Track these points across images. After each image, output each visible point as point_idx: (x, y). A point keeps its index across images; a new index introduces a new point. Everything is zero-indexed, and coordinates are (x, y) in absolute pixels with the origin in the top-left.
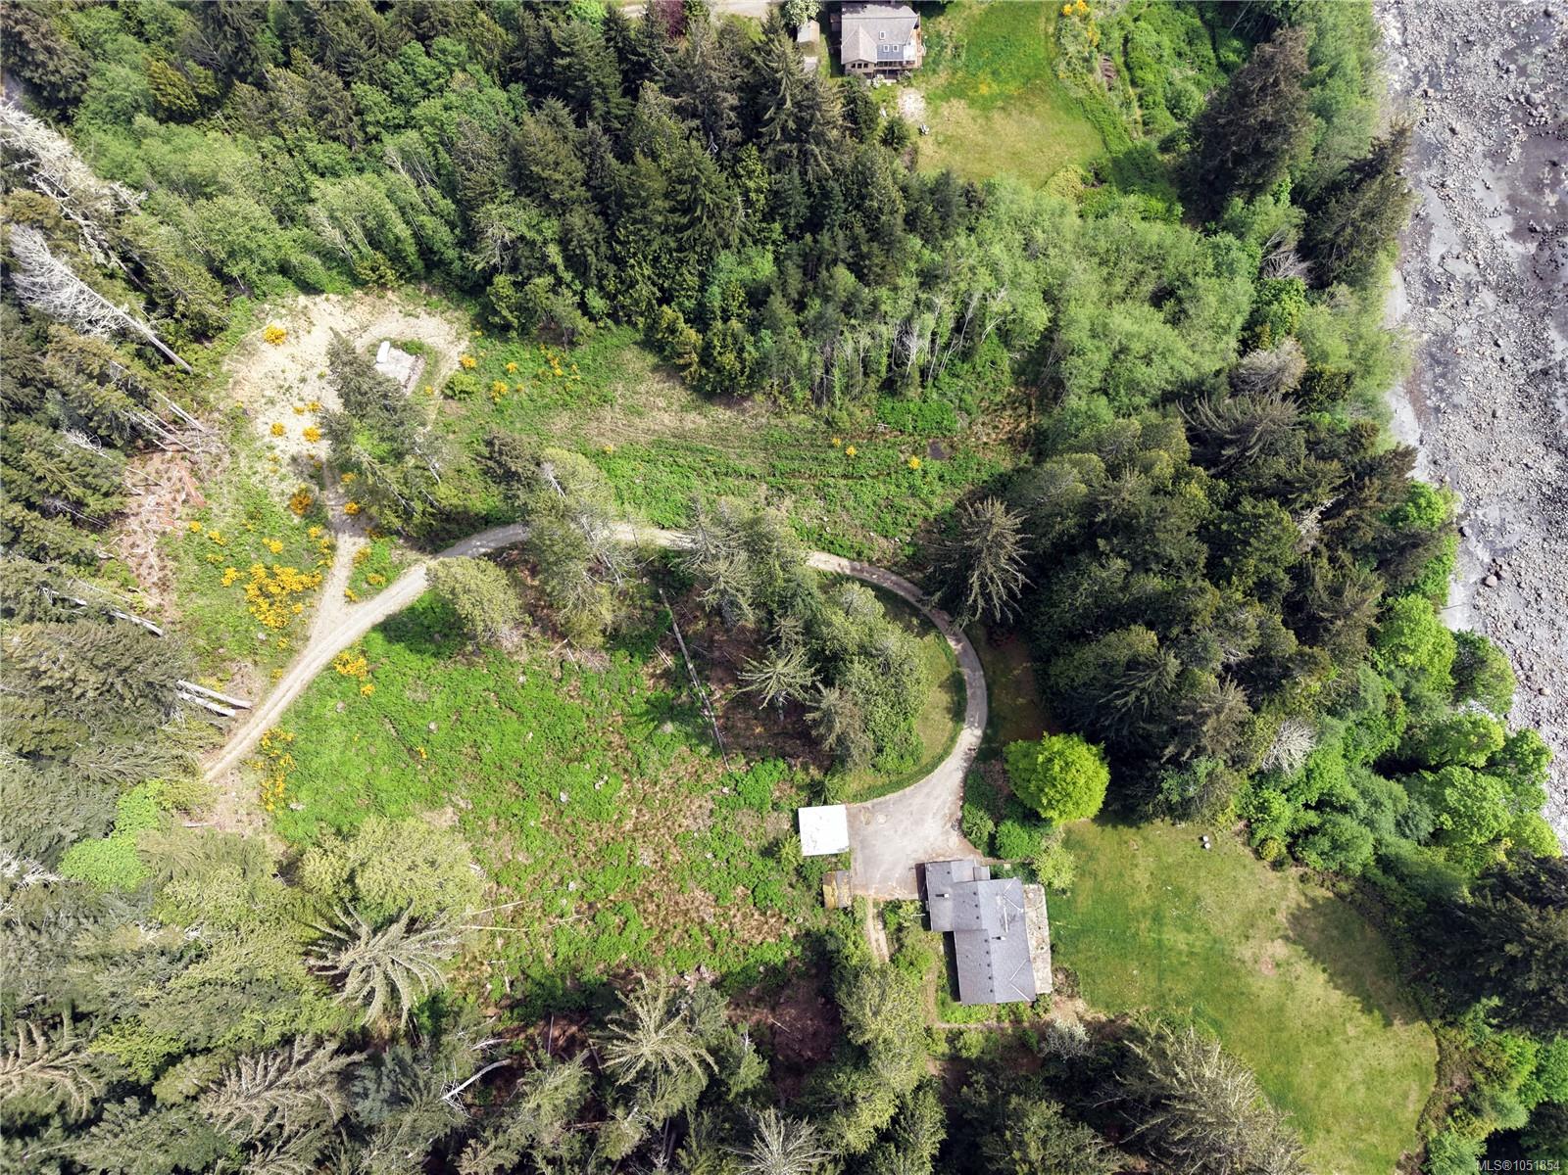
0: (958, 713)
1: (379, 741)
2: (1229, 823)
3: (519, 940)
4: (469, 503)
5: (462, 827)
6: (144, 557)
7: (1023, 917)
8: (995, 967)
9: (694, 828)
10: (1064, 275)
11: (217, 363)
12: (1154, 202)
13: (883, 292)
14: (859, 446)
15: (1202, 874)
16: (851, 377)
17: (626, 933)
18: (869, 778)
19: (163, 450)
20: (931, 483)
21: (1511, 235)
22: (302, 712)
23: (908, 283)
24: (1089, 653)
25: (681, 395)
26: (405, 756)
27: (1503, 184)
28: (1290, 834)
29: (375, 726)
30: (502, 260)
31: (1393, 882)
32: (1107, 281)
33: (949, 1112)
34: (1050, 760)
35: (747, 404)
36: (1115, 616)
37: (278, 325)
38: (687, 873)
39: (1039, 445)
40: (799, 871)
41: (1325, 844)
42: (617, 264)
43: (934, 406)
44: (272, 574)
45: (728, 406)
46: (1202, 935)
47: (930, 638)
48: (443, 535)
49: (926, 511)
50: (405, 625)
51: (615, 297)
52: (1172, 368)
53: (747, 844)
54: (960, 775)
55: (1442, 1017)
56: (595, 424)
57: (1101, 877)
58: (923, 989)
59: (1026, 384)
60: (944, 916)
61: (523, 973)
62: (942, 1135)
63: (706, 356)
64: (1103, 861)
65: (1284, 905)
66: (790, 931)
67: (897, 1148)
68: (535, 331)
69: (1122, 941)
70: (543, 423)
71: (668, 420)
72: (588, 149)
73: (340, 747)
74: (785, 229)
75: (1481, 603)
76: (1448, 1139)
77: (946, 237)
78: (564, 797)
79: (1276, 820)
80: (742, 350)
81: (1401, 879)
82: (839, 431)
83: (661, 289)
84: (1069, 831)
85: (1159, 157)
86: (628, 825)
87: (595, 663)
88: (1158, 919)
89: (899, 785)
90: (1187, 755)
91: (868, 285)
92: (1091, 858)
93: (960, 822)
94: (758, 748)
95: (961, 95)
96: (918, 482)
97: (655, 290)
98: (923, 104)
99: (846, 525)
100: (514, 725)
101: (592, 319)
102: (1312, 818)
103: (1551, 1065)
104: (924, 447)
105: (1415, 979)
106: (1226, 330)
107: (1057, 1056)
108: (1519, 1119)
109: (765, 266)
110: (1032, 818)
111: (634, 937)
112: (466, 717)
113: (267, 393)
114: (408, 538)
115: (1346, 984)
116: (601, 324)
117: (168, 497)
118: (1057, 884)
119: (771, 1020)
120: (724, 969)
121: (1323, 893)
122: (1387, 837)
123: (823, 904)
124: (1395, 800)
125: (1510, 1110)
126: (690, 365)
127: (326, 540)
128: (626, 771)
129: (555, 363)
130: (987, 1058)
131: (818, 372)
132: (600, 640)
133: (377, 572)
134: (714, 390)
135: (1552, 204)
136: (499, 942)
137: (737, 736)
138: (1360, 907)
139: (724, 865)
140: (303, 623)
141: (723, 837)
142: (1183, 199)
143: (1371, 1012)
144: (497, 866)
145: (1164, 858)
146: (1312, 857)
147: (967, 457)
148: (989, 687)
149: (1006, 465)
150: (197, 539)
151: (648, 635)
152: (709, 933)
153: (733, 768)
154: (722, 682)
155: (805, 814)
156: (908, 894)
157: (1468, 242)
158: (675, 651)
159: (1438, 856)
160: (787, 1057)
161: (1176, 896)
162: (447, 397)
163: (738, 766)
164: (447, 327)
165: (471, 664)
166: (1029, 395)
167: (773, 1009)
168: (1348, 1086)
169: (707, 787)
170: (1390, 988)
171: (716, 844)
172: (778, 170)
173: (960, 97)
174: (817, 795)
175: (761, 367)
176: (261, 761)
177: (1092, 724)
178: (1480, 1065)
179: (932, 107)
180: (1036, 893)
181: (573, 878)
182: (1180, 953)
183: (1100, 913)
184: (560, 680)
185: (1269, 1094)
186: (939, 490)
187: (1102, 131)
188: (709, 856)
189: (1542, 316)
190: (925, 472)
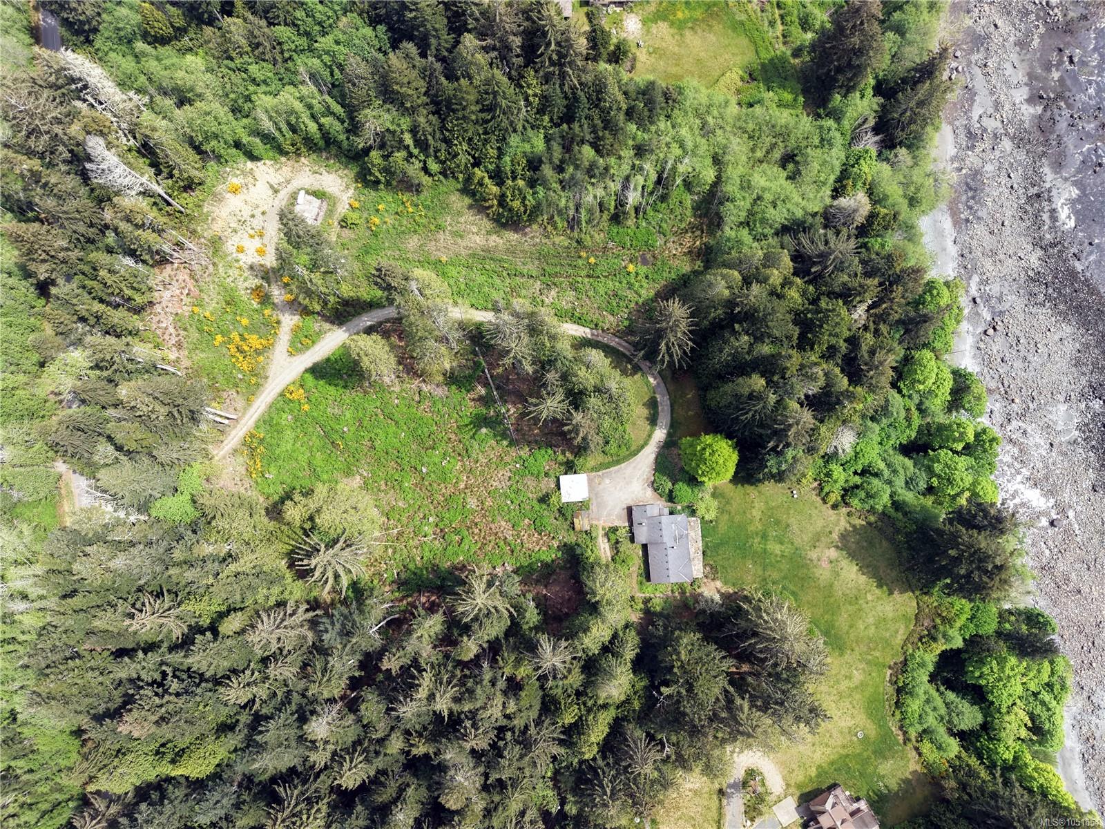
0: (653, 420)
1: (314, 438)
2: (809, 483)
3: (401, 550)
4: (359, 294)
5: (366, 486)
6: (166, 329)
7: (687, 536)
8: (670, 562)
9: (500, 487)
10: (725, 147)
11: (200, 206)
12: (786, 95)
13: (612, 161)
14: (597, 257)
15: (792, 512)
16: (592, 214)
17: (462, 545)
18: (601, 458)
19: (172, 263)
20: (640, 281)
21: (1026, 100)
22: (268, 421)
23: (628, 153)
24: (729, 387)
25: (487, 224)
26: (330, 446)
27: (1025, 64)
28: (844, 489)
29: (311, 429)
30: (375, 141)
31: (900, 515)
32: (753, 150)
33: (643, 640)
34: (704, 449)
35: (528, 230)
36: (742, 368)
37: (236, 181)
38: (496, 512)
39: (708, 257)
40: (560, 510)
41: (863, 495)
42: (446, 143)
43: (643, 231)
44: (243, 339)
45: (516, 231)
46: (790, 546)
47: (638, 377)
48: (345, 314)
49: (637, 298)
50: (325, 368)
51: (445, 162)
52: (788, 210)
53: (530, 495)
54: (653, 456)
55: (921, 590)
56: (434, 243)
57: (733, 514)
58: (629, 575)
59: (700, 217)
60: (642, 535)
61: (404, 567)
62: (638, 650)
63: (502, 200)
64: (735, 505)
65: (837, 529)
66: (555, 544)
67: (613, 656)
68: (394, 183)
69: (744, 549)
70: (402, 243)
71: (478, 240)
72: (427, 73)
73: (291, 442)
74: (551, 120)
75: (982, 346)
76: (917, 653)
77: (652, 123)
78: (424, 470)
79: (836, 481)
80: (524, 198)
81: (905, 514)
82: (585, 247)
83: (473, 157)
84: (715, 488)
85: (792, 61)
86: (462, 486)
87: (440, 392)
88: (764, 537)
89: (618, 462)
90: (781, 447)
91: (602, 156)
92: (727, 503)
93: (653, 483)
94: (536, 442)
95: (665, 19)
96: (633, 281)
97: (470, 158)
98: (640, 26)
99: (589, 308)
100: (393, 428)
101: (430, 175)
102: (858, 480)
103: (979, 615)
104: (637, 258)
105: (908, 569)
106: (824, 184)
107: (704, 611)
108: (958, 643)
109: (539, 144)
110: (693, 481)
111: (467, 547)
112: (365, 423)
113: (231, 225)
114: (323, 316)
115: (869, 572)
116: (436, 178)
117: (178, 292)
118: (707, 517)
119: (544, 592)
120: (518, 565)
121: (860, 522)
122: (899, 490)
123: (574, 529)
124: (905, 468)
125: (952, 638)
126: (492, 206)
127: (274, 317)
128: (459, 455)
129: (408, 204)
130: (665, 612)
131: (571, 213)
132: (441, 378)
133: (306, 337)
134: (507, 221)
135: (1056, 79)
136: (390, 551)
137: (524, 435)
138: (880, 530)
139: (517, 507)
140: (263, 368)
141: (517, 492)
142: (805, 92)
143: (882, 587)
144: (387, 509)
145: (770, 503)
146: (855, 502)
147: (663, 263)
148: (672, 406)
149: (686, 268)
150: (197, 318)
151: (470, 376)
152: (509, 545)
153: (522, 453)
154: (514, 403)
155: (563, 479)
156: (622, 523)
157: (998, 105)
158: (486, 385)
159: (928, 501)
160: (554, 612)
161: (776, 524)
162: (342, 227)
163: (525, 452)
164: (340, 181)
165: (366, 392)
166: (702, 224)
167: (546, 587)
168: (866, 626)
169: (507, 464)
170: (894, 574)
171: (513, 496)
172: (547, 82)
173: (664, 20)
174: (570, 468)
175: (537, 209)
176: (246, 450)
177: (729, 428)
178: (940, 615)
179: (645, 28)
180: (695, 522)
181: (431, 515)
182: (776, 556)
183: (732, 534)
184: (419, 402)
185: (821, 631)
186: (645, 285)
187: (755, 44)
188: (509, 502)
189: (1040, 157)
190: (637, 274)
